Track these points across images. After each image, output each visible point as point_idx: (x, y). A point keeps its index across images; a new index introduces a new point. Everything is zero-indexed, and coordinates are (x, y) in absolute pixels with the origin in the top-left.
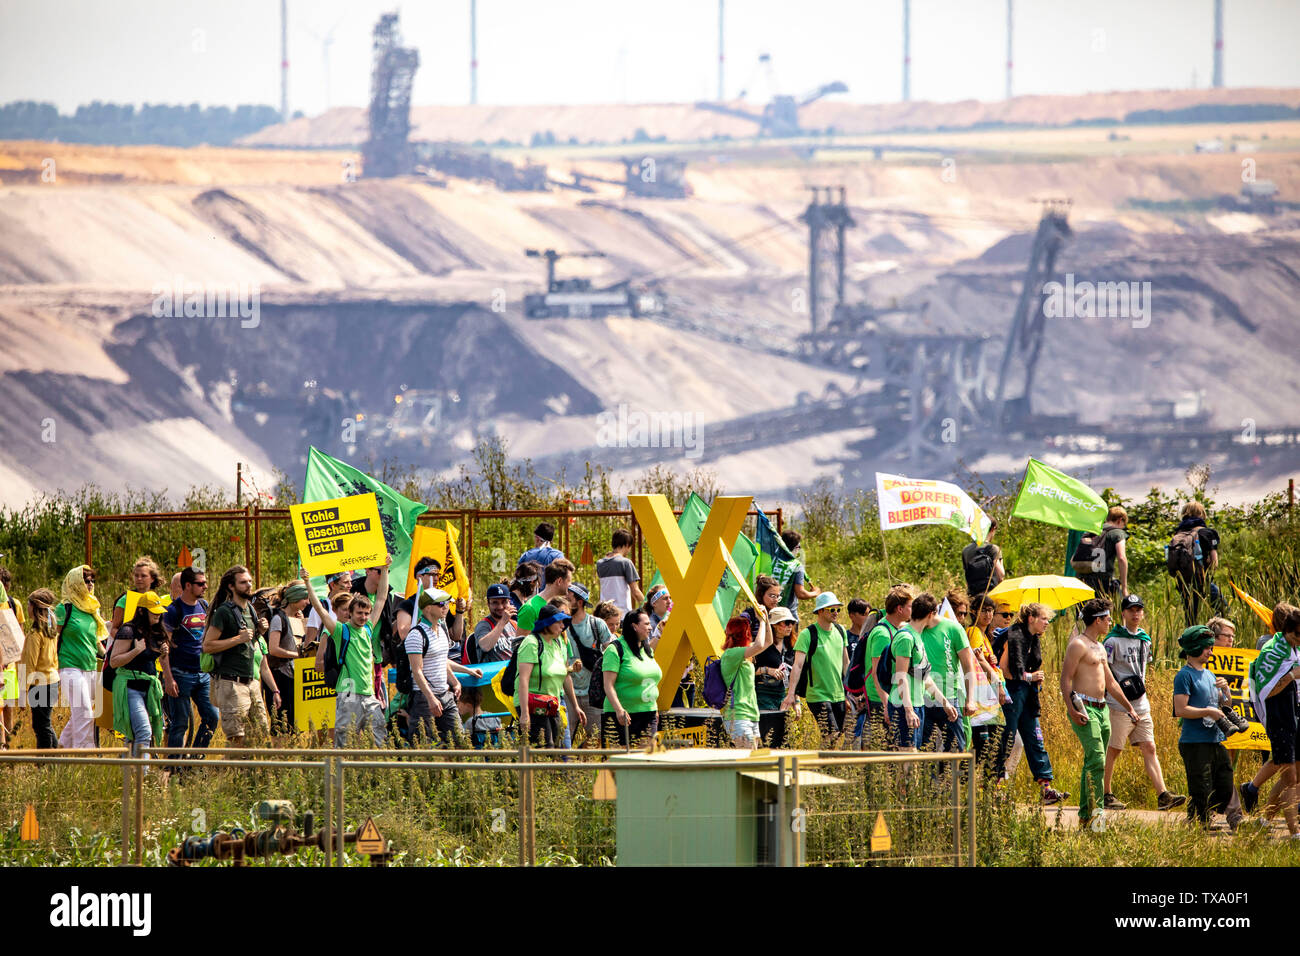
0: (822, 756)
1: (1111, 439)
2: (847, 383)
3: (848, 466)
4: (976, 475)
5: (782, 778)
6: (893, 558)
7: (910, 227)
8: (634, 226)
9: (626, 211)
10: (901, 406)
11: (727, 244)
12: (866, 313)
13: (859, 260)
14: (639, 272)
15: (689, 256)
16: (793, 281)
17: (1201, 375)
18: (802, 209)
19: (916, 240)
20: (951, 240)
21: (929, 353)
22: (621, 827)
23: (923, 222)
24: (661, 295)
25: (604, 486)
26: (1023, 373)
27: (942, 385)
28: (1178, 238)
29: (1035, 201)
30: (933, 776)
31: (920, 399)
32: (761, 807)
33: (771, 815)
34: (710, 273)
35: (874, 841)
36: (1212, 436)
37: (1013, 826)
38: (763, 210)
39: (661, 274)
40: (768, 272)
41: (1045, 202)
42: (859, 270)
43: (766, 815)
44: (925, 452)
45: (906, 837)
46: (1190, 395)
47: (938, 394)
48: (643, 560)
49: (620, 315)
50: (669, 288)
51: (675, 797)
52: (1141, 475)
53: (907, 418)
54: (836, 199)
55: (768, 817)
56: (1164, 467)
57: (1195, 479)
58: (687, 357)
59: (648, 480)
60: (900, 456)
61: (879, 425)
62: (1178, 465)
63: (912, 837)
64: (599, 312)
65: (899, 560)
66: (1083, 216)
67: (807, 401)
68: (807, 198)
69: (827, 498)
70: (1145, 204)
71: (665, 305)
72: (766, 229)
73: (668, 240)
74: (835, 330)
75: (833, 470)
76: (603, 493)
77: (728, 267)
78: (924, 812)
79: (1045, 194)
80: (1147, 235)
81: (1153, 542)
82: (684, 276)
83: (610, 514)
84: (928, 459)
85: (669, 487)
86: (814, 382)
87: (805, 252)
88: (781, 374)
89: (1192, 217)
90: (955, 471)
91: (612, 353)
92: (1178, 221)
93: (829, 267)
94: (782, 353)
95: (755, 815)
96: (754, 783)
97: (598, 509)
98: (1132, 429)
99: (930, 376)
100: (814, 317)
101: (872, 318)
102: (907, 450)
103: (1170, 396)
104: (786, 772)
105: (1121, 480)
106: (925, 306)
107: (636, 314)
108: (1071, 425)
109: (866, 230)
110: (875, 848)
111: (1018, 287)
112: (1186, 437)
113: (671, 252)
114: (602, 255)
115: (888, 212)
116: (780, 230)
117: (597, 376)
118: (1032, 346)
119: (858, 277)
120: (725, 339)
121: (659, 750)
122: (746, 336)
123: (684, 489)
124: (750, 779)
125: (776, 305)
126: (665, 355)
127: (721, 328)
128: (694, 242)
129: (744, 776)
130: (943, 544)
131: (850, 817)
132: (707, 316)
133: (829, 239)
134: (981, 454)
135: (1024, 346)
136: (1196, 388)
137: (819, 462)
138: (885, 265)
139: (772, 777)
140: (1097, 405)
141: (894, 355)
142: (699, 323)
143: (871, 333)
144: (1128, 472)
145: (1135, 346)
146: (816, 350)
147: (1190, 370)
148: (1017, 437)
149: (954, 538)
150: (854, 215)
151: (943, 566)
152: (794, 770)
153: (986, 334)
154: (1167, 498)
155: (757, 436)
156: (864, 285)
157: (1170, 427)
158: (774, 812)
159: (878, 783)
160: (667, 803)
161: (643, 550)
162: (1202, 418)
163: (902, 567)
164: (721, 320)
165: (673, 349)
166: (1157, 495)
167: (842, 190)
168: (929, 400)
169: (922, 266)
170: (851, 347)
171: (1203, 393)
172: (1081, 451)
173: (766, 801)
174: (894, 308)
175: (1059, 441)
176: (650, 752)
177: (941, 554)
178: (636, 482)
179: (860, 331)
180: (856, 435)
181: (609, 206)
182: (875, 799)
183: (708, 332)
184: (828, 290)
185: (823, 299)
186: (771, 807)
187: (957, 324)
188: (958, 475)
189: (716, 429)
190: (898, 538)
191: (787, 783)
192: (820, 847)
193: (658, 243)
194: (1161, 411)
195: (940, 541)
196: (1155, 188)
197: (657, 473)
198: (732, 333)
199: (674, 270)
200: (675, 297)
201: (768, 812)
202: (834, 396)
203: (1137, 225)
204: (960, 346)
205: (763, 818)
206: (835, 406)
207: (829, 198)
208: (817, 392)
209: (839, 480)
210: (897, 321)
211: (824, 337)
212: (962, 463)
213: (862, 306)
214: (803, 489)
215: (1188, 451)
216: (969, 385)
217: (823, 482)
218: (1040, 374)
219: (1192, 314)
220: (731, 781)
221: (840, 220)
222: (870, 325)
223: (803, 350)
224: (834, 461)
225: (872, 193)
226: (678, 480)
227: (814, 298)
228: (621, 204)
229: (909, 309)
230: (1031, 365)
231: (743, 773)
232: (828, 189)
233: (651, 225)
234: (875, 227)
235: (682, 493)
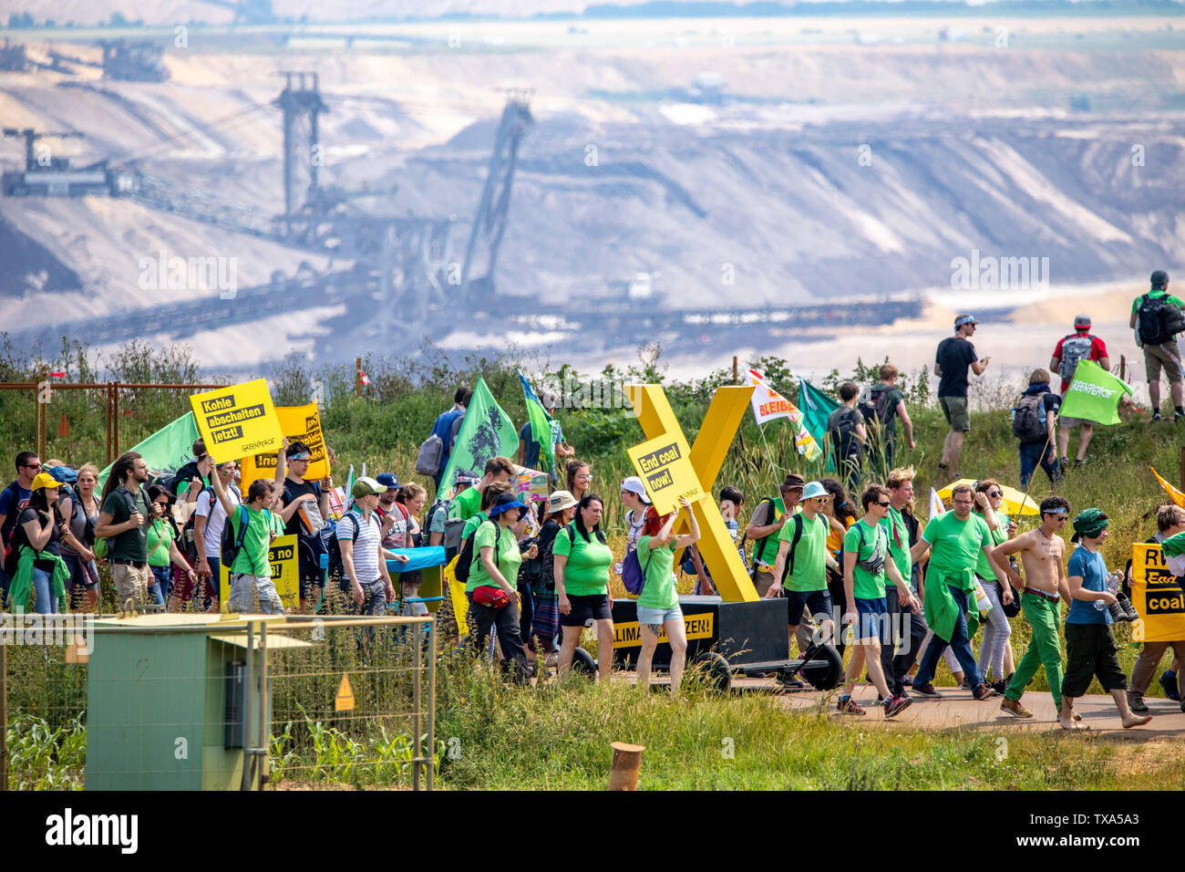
0: (290, 620)
1: (569, 319)
2: (320, 263)
3: (320, 342)
4: (441, 351)
5: (250, 641)
6: (362, 430)
7: (381, 114)
8: (113, 108)
9: (104, 93)
10: (372, 285)
11: (203, 127)
12: (338, 195)
13: (331, 143)
14: (118, 152)
15: (165, 138)
16: (267, 163)
17: (655, 258)
18: (276, 95)
19: (386, 125)
20: (419, 126)
21: (398, 235)
22: (92, 689)
23: (393, 109)
24: (138, 174)
25: (81, 360)
26: (487, 254)
27: (411, 264)
28: (634, 128)
29: (498, 90)
30: (395, 639)
31: (390, 278)
32: (229, 669)
33: (240, 677)
34: (186, 154)
35: (338, 701)
36: (664, 316)
37: (471, 686)
38: (238, 94)
39: (137, 155)
40: (244, 155)
41: (509, 90)
42: (329, 153)
43: (234, 677)
44: (393, 329)
45: (368, 697)
46: (644, 276)
47: (407, 274)
48: (119, 432)
49: (98, 195)
50: (147, 169)
51: (147, 660)
52: (599, 353)
53: (377, 296)
54: (309, 84)
55: (237, 679)
56: (620, 345)
57: (647, 357)
58: (164, 236)
59: (124, 355)
60: (371, 332)
61: (350, 302)
62: (631, 342)
63: (375, 697)
64: (77, 191)
65: (368, 433)
66: (544, 105)
67: (281, 279)
68: (281, 84)
69: (298, 373)
70: (603, 95)
71: (142, 185)
72: (241, 113)
73: (145, 121)
74: (308, 212)
75: (306, 346)
76: (80, 367)
77: (205, 149)
78: (386, 673)
79: (508, 83)
80: (603, 125)
81: (606, 417)
82: (160, 158)
83: (86, 387)
84: (397, 336)
85: (145, 361)
86: (288, 261)
87: (280, 136)
88: (256, 253)
89: (647, 108)
90: (421, 348)
91: (91, 232)
92: (633, 111)
93: (302, 151)
94: (257, 234)
95: (223, 677)
96: (223, 647)
97: (76, 381)
98: (589, 309)
99: (400, 257)
100: (288, 199)
101: (343, 201)
102: (377, 326)
103: (625, 277)
104: (255, 636)
105: (579, 357)
106: (395, 189)
107: (115, 193)
108: (533, 305)
109: (338, 116)
110: (339, 707)
111: (483, 172)
112: (641, 317)
113: (148, 134)
114: (80, 135)
115: (358, 98)
116: (258, 114)
117: (76, 253)
118: (496, 229)
119: (331, 162)
120: (201, 219)
121: (131, 616)
122: (221, 216)
123: (160, 363)
124: (220, 642)
125: (253, 187)
126: (143, 233)
127: (198, 209)
128: (171, 124)
129: (214, 640)
130: (410, 417)
131: (316, 678)
132: (184, 197)
133: (303, 124)
134: (447, 331)
135: (489, 228)
136: (649, 269)
137: (291, 338)
138: (356, 150)
139: (241, 641)
140: (557, 285)
141: (366, 235)
142: (176, 203)
143: (342, 216)
144: (585, 350)
145: (593, 231)
146: (290, 232)
147: (645, 253)
148: (480, 315)
149: (419, 412)
150: (326, 101)
151: (410, 438)
152: (262, 634)
153: (453, 217)
154: (621, 374)
155: (232, 314)
156: (337, 169)
157: (625, 307)
158: (243, 673)
159: (341, 646)
160: (137, 665)
161: (119, 422)
162: (656, 299)
163: (371, 439)
164: (197, 200)
165: (151, 228)
166: (611, 371)
167: (315, 76)
168: (399, 280)
169: (392, 151)
170: (323, 229)
171: (657, 274)
172: (542, 330)
173: (234, 663)
174: (365, 191)
175: (522, 319)
176: (122, 618)
177: (407, 427)
178: (112, 357)
179: (332, 213)
180: (328, 312)
181: (88, 87)
182: (338, 662)
183: (187, 212)
184: (302, 173)
185: (298, 182)
186: (240, 669)
187: (427, 206)
188: (423, 352)
189: (194, 306)
190: (366, 412)
191: (255, 646)
192: (286, 707)
193: (136, 125)
194: (617, 292)
195: (407, 415)
196: (612, 80)
197: (134, 348)
198: (208, 212)
199: (152, 151)
200: (151, 176)
201: (237, 675)
202: (307, 274)
203: (596, 114)
204: (429, 228)
205: (232, 679)
206: (307, 284)
207: (303, 84)
208: (291, 271)
209: (311, 356)
210: (368, 204)
211: (298, 218)
212: (428, 340)
213: (334, 189)
214: (274, 363)
215: (642, 330)
216: (436, 266)
217: (295, 357)
218: (504, 256)
219: (646, 199)
220: (201, 644)
221: (314, 105)
222: (341, 208)
223: (277, 230)
224: (305, 336)
225: (344, 81)
226: (155, 355)
227: (289, 180)
228: (99, 86)
229: (379, 193)
230: (494, 248)
231: (213, 637)
232: (302, 75)
233: (130, 107)
234: (347, 113)
235: (157, 367)
